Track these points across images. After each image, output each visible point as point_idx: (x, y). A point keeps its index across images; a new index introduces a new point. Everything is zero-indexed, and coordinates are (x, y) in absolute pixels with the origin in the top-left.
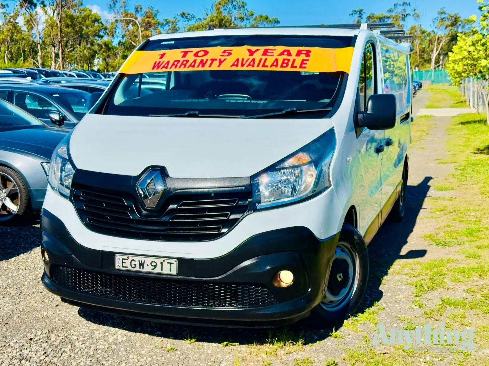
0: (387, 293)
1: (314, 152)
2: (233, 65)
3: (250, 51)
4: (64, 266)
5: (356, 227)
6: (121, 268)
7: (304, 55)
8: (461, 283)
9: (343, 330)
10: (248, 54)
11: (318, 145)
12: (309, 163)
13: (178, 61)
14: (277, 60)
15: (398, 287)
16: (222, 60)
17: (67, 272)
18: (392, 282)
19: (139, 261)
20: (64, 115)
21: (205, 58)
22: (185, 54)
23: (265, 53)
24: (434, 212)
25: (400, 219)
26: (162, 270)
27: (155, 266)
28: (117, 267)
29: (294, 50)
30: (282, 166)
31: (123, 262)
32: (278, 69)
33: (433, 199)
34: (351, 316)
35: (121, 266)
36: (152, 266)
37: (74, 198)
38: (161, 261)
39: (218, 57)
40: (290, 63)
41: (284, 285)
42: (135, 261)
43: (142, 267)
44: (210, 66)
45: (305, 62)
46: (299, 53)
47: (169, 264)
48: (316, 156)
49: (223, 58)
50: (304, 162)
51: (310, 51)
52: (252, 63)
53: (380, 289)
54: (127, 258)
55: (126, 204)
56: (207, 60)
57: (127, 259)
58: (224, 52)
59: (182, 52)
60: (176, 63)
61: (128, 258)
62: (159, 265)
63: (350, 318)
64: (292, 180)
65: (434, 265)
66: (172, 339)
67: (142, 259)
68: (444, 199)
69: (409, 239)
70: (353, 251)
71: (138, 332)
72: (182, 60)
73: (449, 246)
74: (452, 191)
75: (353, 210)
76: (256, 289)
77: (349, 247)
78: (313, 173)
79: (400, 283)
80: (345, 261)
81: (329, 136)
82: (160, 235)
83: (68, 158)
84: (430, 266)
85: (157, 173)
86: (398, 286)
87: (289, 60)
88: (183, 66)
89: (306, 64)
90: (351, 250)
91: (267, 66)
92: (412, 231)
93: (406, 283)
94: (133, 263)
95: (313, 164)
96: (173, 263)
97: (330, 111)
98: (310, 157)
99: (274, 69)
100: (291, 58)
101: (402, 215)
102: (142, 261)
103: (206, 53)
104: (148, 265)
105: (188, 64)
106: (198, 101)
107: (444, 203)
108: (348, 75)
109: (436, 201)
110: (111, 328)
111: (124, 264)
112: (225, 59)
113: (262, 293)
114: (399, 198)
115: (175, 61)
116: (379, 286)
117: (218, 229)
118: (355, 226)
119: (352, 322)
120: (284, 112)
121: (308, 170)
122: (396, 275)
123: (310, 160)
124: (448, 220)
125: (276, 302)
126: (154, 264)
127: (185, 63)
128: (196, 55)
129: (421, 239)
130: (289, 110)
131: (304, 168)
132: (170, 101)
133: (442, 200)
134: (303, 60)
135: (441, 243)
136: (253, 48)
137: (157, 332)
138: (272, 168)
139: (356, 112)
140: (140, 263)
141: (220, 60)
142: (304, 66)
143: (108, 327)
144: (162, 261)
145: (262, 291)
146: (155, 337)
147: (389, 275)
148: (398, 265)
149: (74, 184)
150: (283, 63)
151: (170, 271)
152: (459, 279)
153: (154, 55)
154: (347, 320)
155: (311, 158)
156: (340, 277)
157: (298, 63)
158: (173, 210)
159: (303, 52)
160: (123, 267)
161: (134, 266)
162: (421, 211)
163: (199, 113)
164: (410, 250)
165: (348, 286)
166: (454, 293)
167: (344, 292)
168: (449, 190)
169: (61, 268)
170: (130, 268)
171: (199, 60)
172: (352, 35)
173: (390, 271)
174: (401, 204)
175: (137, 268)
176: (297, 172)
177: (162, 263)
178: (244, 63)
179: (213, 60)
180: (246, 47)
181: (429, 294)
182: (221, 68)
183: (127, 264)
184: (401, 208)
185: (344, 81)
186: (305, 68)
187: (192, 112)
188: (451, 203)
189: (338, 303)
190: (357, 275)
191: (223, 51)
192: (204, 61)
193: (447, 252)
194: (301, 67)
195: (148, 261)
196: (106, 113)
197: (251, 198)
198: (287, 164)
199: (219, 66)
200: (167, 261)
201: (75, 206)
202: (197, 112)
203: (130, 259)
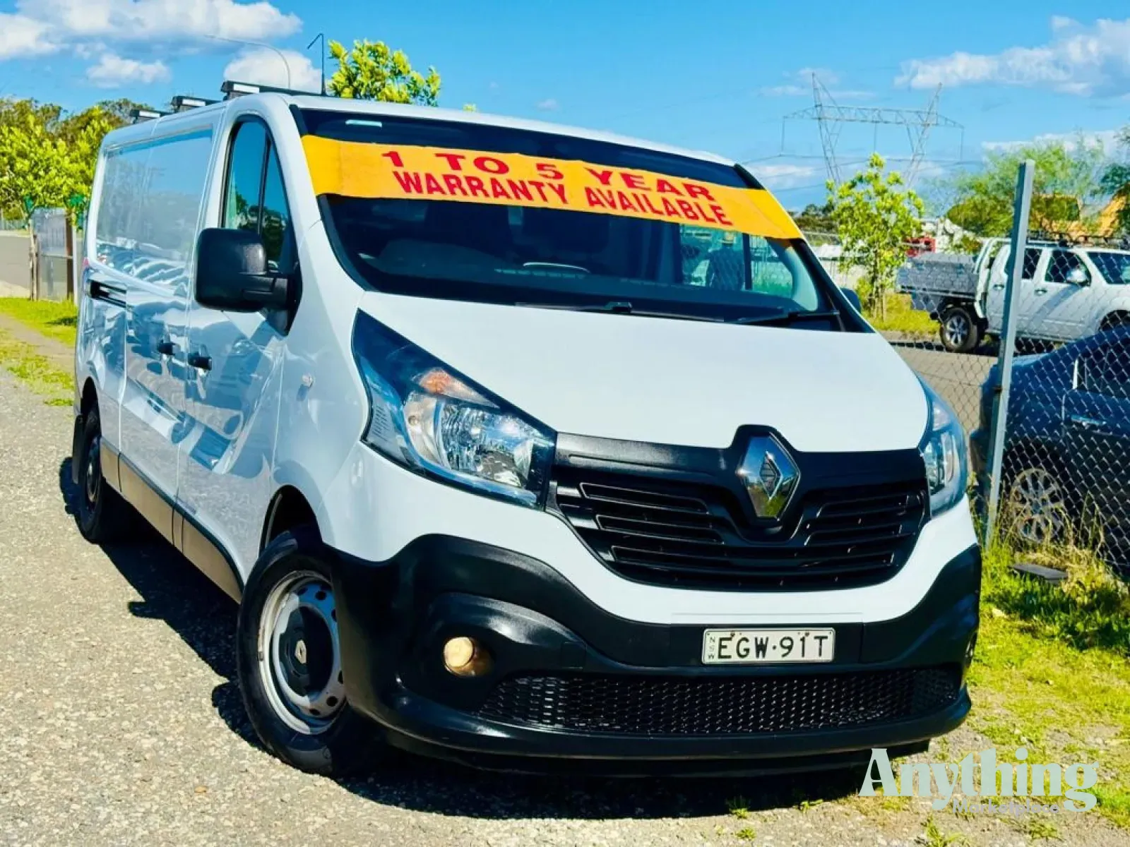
2: (591, 201)
3: (593, 173)
6: (716, 660)
7: (704, 197)
10: (595, 178)
13: (455, 178)
14: (666, 201)
16: (557, 187)
19: (756, 639)
21: (512, 178)
22: (452, 160)
23: (629, 182)
26: (803, 655)
27: (790, 648)
28: (706, 660)
29: (677, 182)
31: (721, 647)
32: (685, 221)
35: (717, 655)
36: (784, 647)
38: (801, 636)
39: (543, 180)
42: (746, 640)
43: (761, 653)
47: (818, 641)
52: (626, 203)
54: (729, 636)
55: (709, 514)
56: (522, 183)
57: (729, 639)
59: (438, 155)
60: (454, 182)
61: (733, 635)
62: (798, 645)
67: (762, 635)
87: (688, 204)
88: (479, 192)
91: (660, 212)
94: (744, 645)
96: (826, 637)
102: (762, 640)
103: (501, 165)
104: (774, 647)
105: (488, 189)
111: (723, 650)
112: (561, 187)
126: (787, 643)
127: (475, 183)
128: (480, 165)
140: (759, 643)
144: (802, 634)
150: (683, 208)
151: (820, 654)
159: (695, 189)
160: (720, 656)
161: (743, 653)
170: (735, 659)
171: (501, 180)
175: (752, 658)
177: (803, 640)
178: (609, 199)
179: (536, 185)
180: (579, 164)
182: (574, 206)
183: (730, 649)
187: (619, 304)
192: (520, 185)
195: (774, 637)
199: (564, 201)
200: (814, 633)
202: (630, 305)
203: (738, 637)
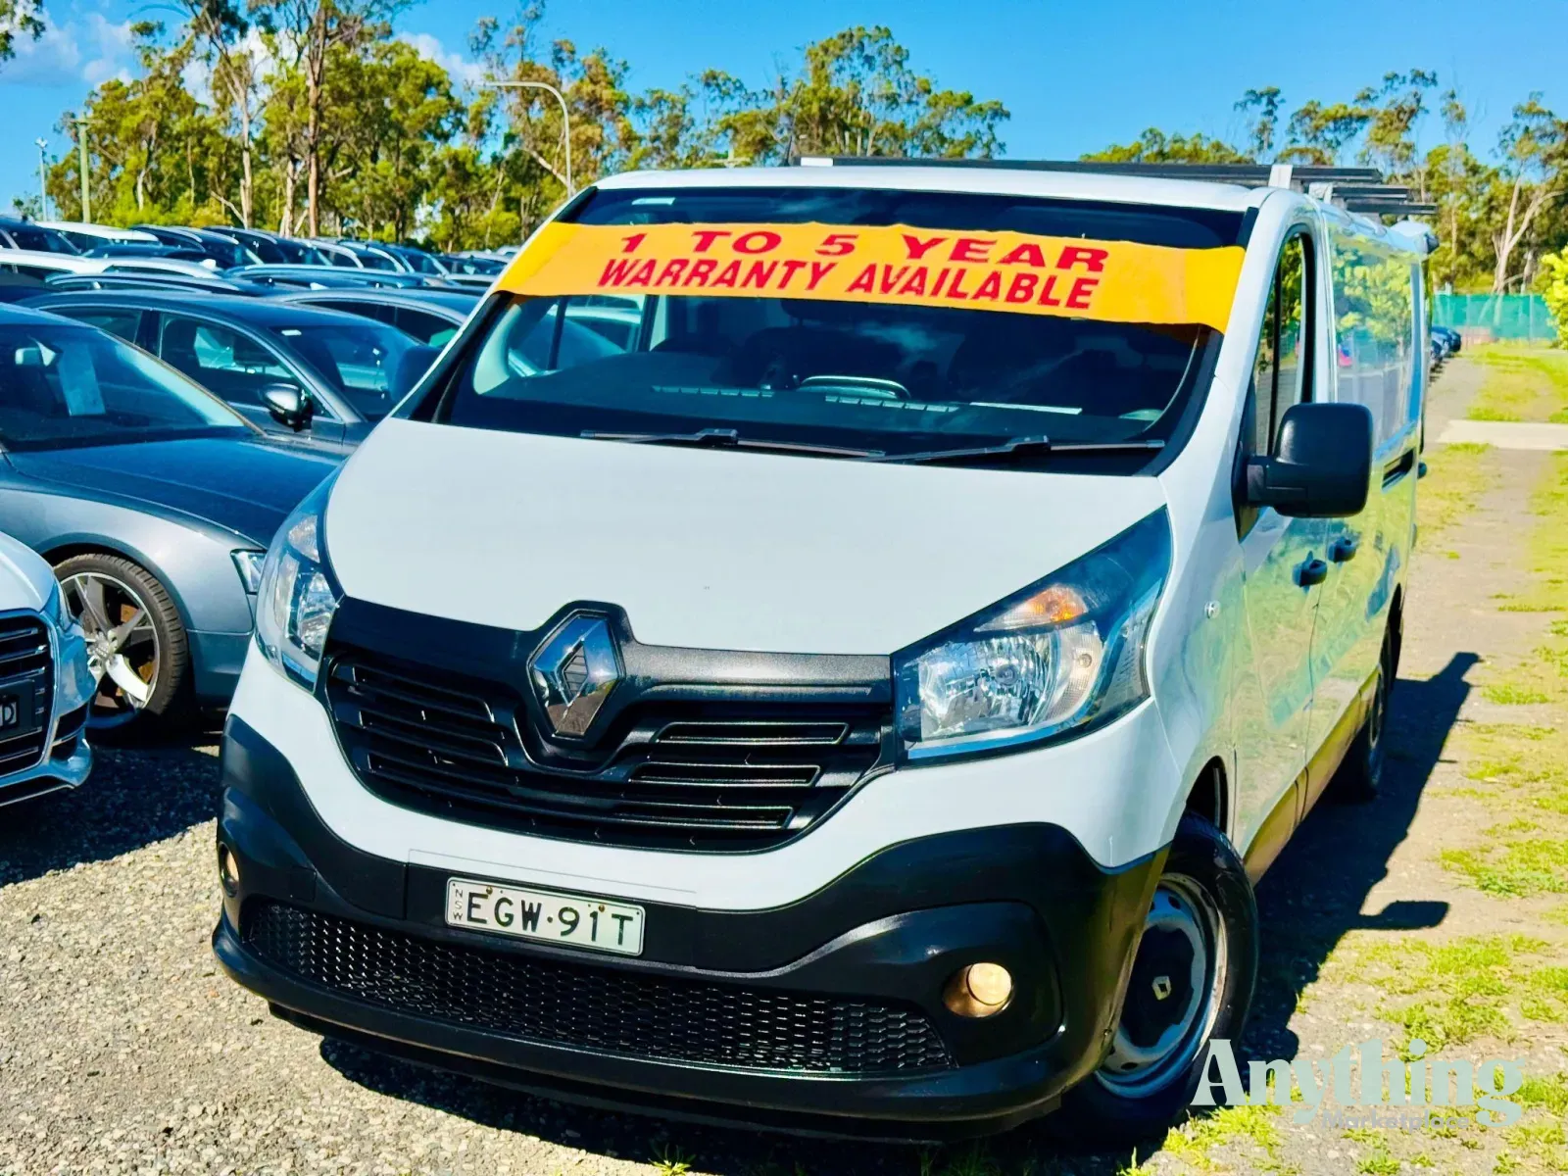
0: (1313, 1042)
1: (1097, 585)
2: (856, 285)
3: (911, 242)
4: (284, 904)
5: (1223, 828)
6: (464, 922)
7: (1085, 265)
8: (1554, 1023)
9: (1164, 1160)
10: (907, 250)
11: (1113, 561)
12: (1082, 620)
13: (683, 263)
14: (995, 278)
15: (1350, 1024)
16: (823, 267)
17: (296, 922)
18: (1332, 1007)
19: (523, 903)
20: (314, 396)
21: (767, 258)
22: (707, 240)
23: (961, 251)
24: (1480, 777)
25: (1366, 793)
26: (594, 938)
27: (574, 924)
28: (451, 920)
29: (1052, 246)
30: (994, 624)
31: (471, 906)
32: (1000, 305)
33: (1478, 730)
34: (1193, 1116)
35: (465, 915)
36: (565, 922)
37: (330, 690)
38: (592, 910)
39: (811, 257)
40: (1038, 289)
41: (980, 1009)
42: (510, 903)
43: (530, 923)
44: (783, 285)
45: (1085, 287)
46: (1068, 259)
47: (618, 921)
48: (1105, 598)
49: (824, 261)
50: (1067, 616)
51: (1103, 254)
52: (915, 283)
53: (1291, 1026)
54: (485, 893)
55: (493, 719)
56: (775, 264)
57: (484, 896)
58: (831, 241)
59: (697, 234)
60: (676, 268)
61: (490, 892)
62: (586, 922)
63: (1188, 1123)
64: (1023, 670)
65: (1469, 957)
66: (612, 1156)
67: (532, 898)
68: (1515, 734)
69: (1392, 863)
70: (1209, 904)
71: (506, 1127)
72: (694, 258)
73: (1520, 894)
74: (1543, 706)
75: (1217, 772)
76: (890, 1016)
77: (1197, 891)
78: (1091, 653)
79: (1356, 1012)
80: (1180, 935)
81: (1149, 536)
82: (593, 825)
83: (318, 561)
84: (1456, 959)
85: (595, 626)
86: (1348, 1020)
87: (1034, 279)
88: (696, 280)
89: (1088, 293)
90: (1204, 902)
91: (963, 295)
92: (1403, 835)
93: (1377, 1013)
94: (504, 908)
95: (1094, 623)
96: (630, 919)
97: (1157, 451)
98: (1085, 599)
99: (985, 304)
100: (1043, 274)
101: (1375, 780)
102: (531, 905)
103: (773, 241)
104: (550, 920)
105: (713, 276)
106: (740, 395)
107: (1513, 746)
108: (1221, 336)
109: (1488, 736)
110: (422, 1110)
111: (474, 910)
112: (831, 266)
113: (910, 1031)
114: (1365, 728)
115: (674, 262)
116: (1287, 1019)
117: (782, 817)
118: (1218, 824)
119: (1194, 1134)
120: (1010, 447)
121: (1076, 641)
122: (1346, 983)
123: (1086, 610)
124: (1521, 807)
125: (952, 1062)
126: (569, 917)
127: (703, 269)
128: (740, 245)
129: (1433, 866)
130: (1027, 440)
131: (1066, 635)
132: (652, 391)
133: (1508, 735)
134: (1080, 282)
135: (1495, 884)
136: (924, 235)
137: (568, 1132)
138: (964, 631)
139: (1243, 456)
140: (527, 909)
141: (816, 266)
142: (1080, 299)
143: (413, 1105)
144: (595, 907)
145: (909, 1026)
146: (560, 1149)
147: (1321, 981)
148: (1354, 948)
149: (332, 644)
150: (1016, 286)
151: (621, 941)
152: (1547, 1010)
153: (607, 239)
154: (1178, 1127)
155: (1089, 604)
156: (1163, 988)
157: (1062, 291)
158: (639, 748)
159: (1080, 255)
160: (470, 918)
161: (504, 919)
162: (1438, 768)
163: (740, 435)
164: (1393, 900)
165: (1186, 1017)
166: (1531, 1055)
167: (1174, 1035)
168: (1532, 702)
169: (277, 909)
170: (492, 925)
171: (748, 262)
172: (1243, 208)
173: (1325, 969)
174: (1373, 744)
175: (516, 928)
176: (1040, 645)
177: (594, 915)
178: (891, 280)
179: (793, 266)
180: (900, 230)
181: (1450, 1054)
182: (819, 293)
183: (485, 911)
184: (1371, 757)
185: (1207, 357)
186: (1085, 306)
187: (717, 432)
188: (1536, 745)
189: (1153, 1069)
190: (1219, 982)
191: (825, 237)
192: (766, 269)
193: (1515, 917)
194: (1072, 303)
195: (550, 905)
196: (445, 419)
197: (888, 723)
198: (1010, 620)
199: (812, 286)
200: (612, 909)
201: (332, 715)
202: (733, 433)
203: (497, 895)
